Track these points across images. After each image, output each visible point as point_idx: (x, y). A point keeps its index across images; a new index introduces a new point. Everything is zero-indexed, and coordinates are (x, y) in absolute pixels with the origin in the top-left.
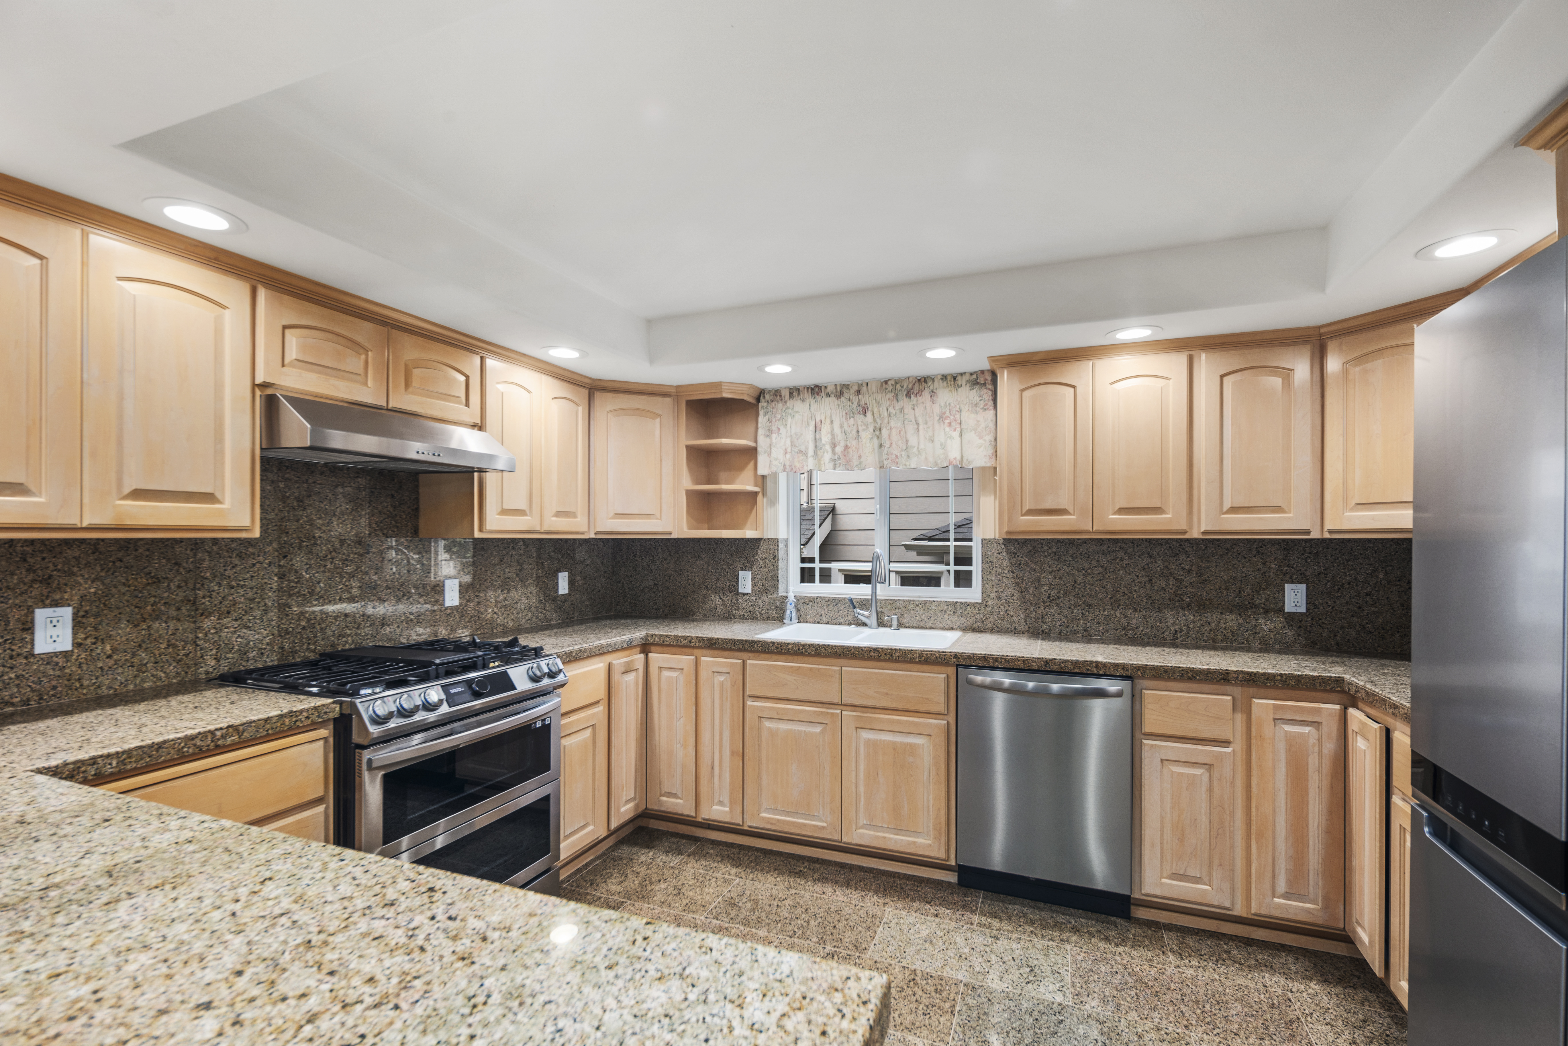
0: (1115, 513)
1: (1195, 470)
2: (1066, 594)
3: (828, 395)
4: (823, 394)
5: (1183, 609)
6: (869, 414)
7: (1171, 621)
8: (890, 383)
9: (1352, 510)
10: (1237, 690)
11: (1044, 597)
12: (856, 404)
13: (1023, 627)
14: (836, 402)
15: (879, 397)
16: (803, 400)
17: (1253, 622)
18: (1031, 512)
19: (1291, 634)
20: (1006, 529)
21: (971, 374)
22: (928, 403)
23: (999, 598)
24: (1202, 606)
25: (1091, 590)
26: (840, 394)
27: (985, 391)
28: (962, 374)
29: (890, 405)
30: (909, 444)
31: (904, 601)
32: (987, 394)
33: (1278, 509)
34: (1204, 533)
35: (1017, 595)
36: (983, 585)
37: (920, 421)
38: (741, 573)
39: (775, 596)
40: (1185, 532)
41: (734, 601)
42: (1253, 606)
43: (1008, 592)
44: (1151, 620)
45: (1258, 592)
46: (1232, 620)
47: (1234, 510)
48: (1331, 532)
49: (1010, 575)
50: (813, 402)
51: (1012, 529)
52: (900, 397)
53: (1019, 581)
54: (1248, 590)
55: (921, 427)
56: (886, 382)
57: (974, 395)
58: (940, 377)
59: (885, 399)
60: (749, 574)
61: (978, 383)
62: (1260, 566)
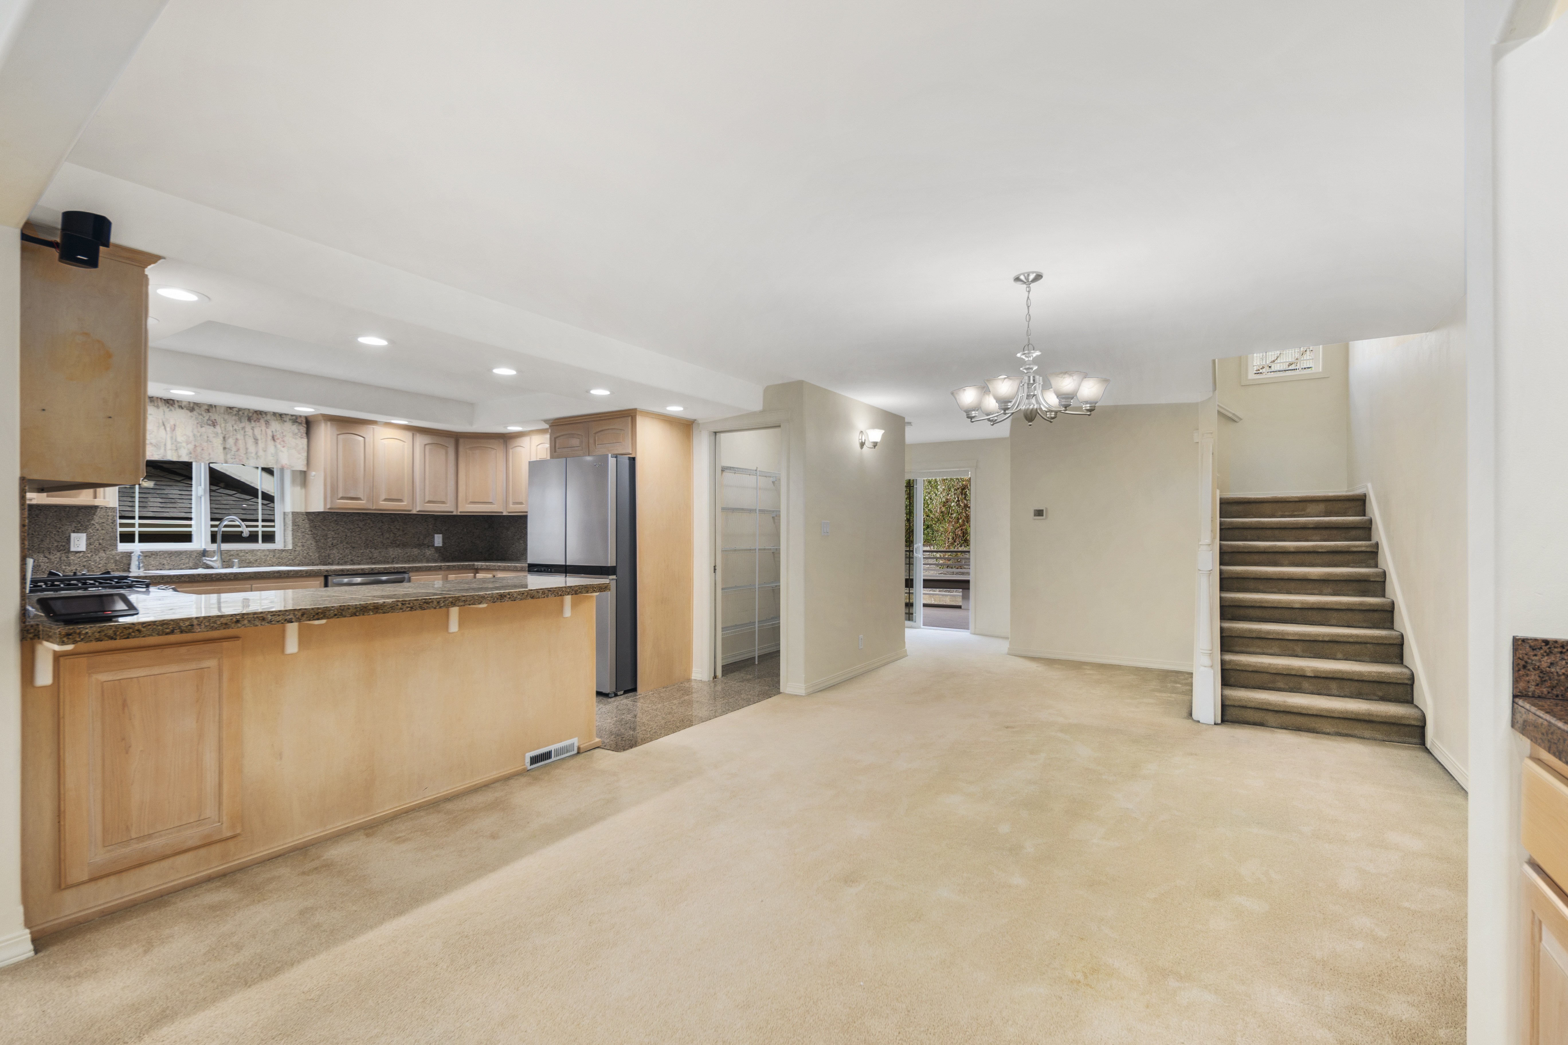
0: (382, 501)
1: (414, 483)
2: (341, 542)
3: (181, 407)
4: (176, 406)
5: (397, 547)
6: (218, 427)
7: (391, 553)
8: (234, 409)
9: (469, 504)
10: (442, 572)
11: (329, 544)
12: (207, 418)
13: (318, 562)
14: (190, 414)
15: (226, 417)
16: (158, 407)
17: (424, 552)
18: (342, 498)
19: (437, 555)
20: (328, 506)
21: (292, 416)
22: (264, 428)
23: (303, 546)
24: (404, 545)
25: (355, 539)
26: (192, 410)
27: (302, 427)
28: (286, 414)
29: (235, 424)
30: (249, 451)
31: (237, 551)
32: (303, 429)
33: (443, 503)
34: (418, 511)
35: (314, 544)
36: (293, 539)
37: (259, 437)
38: (73, 535)
39: (114, 552)
40: (410, 511)
41: (64, 558)
42: (424, 544)
43: (309, 542)
44: (383, 553)
45: (425, 538)
46: (416, 551)
47: (429, 502)
48: (460, 512)
49: (310, 533)
50: (167, 410)
51: (334, 506)
52: (243, 420)
53: (315, 536)
54: (422, 537)
55: (260, 442)
56: (231, 408)
57: (295, 428)
58: (272, 414)
59: (232, 420)
60: (83, 536)
61: (297, 422)
62: (426, 527)
